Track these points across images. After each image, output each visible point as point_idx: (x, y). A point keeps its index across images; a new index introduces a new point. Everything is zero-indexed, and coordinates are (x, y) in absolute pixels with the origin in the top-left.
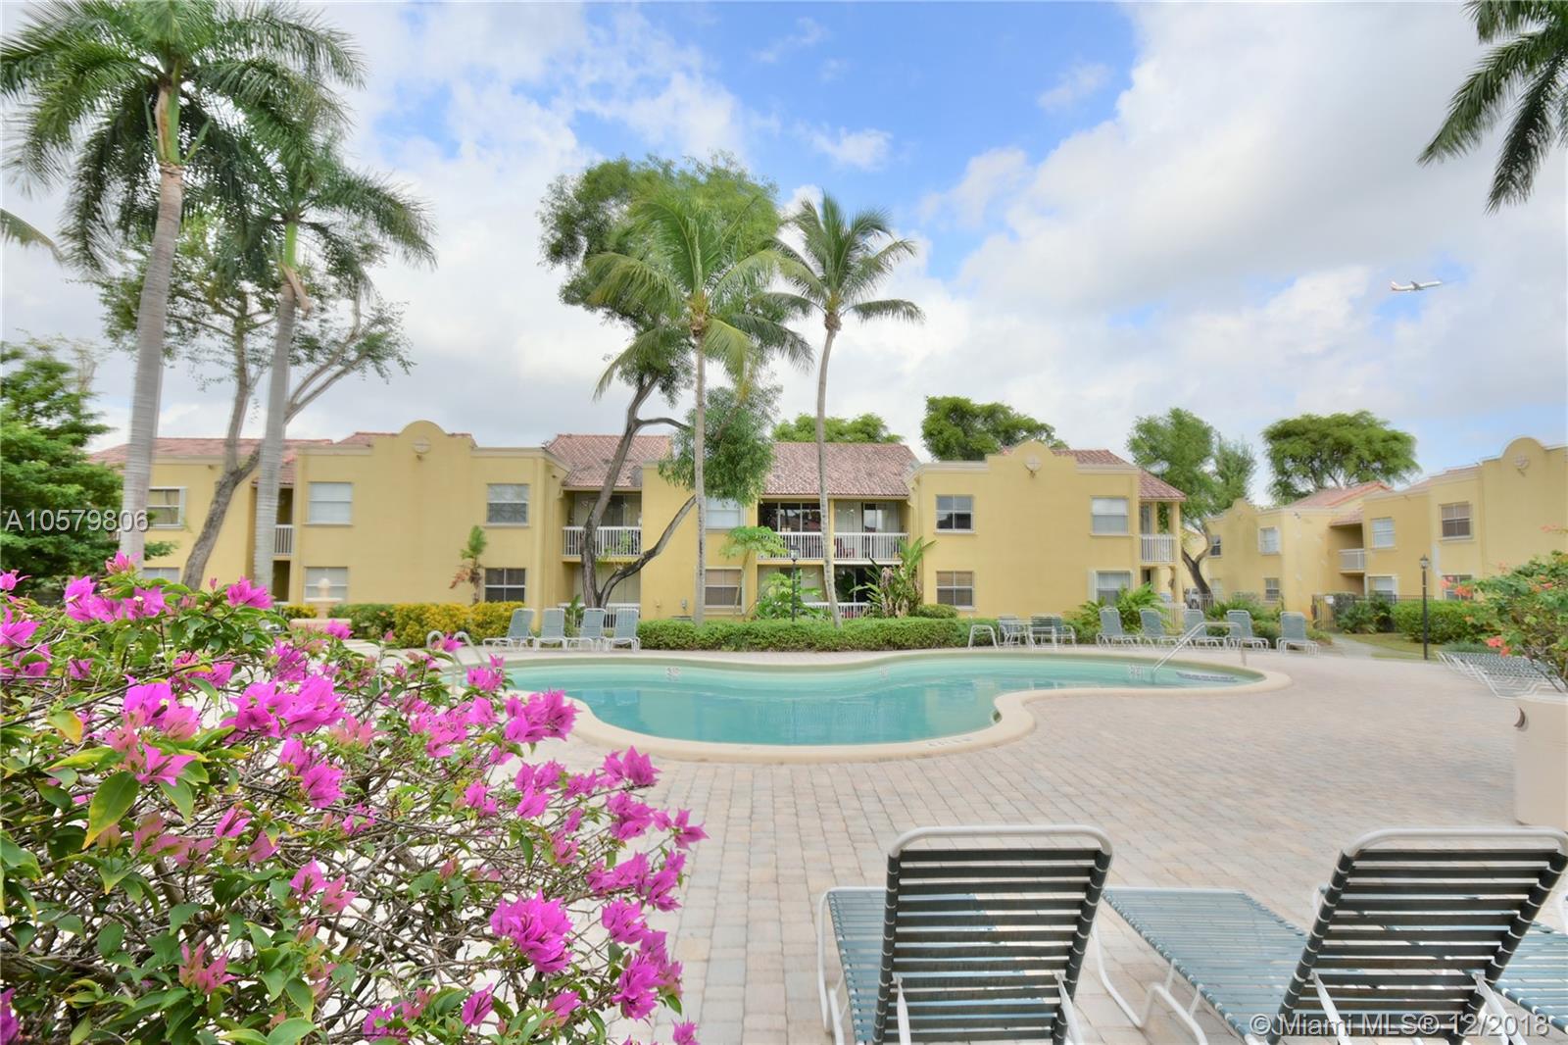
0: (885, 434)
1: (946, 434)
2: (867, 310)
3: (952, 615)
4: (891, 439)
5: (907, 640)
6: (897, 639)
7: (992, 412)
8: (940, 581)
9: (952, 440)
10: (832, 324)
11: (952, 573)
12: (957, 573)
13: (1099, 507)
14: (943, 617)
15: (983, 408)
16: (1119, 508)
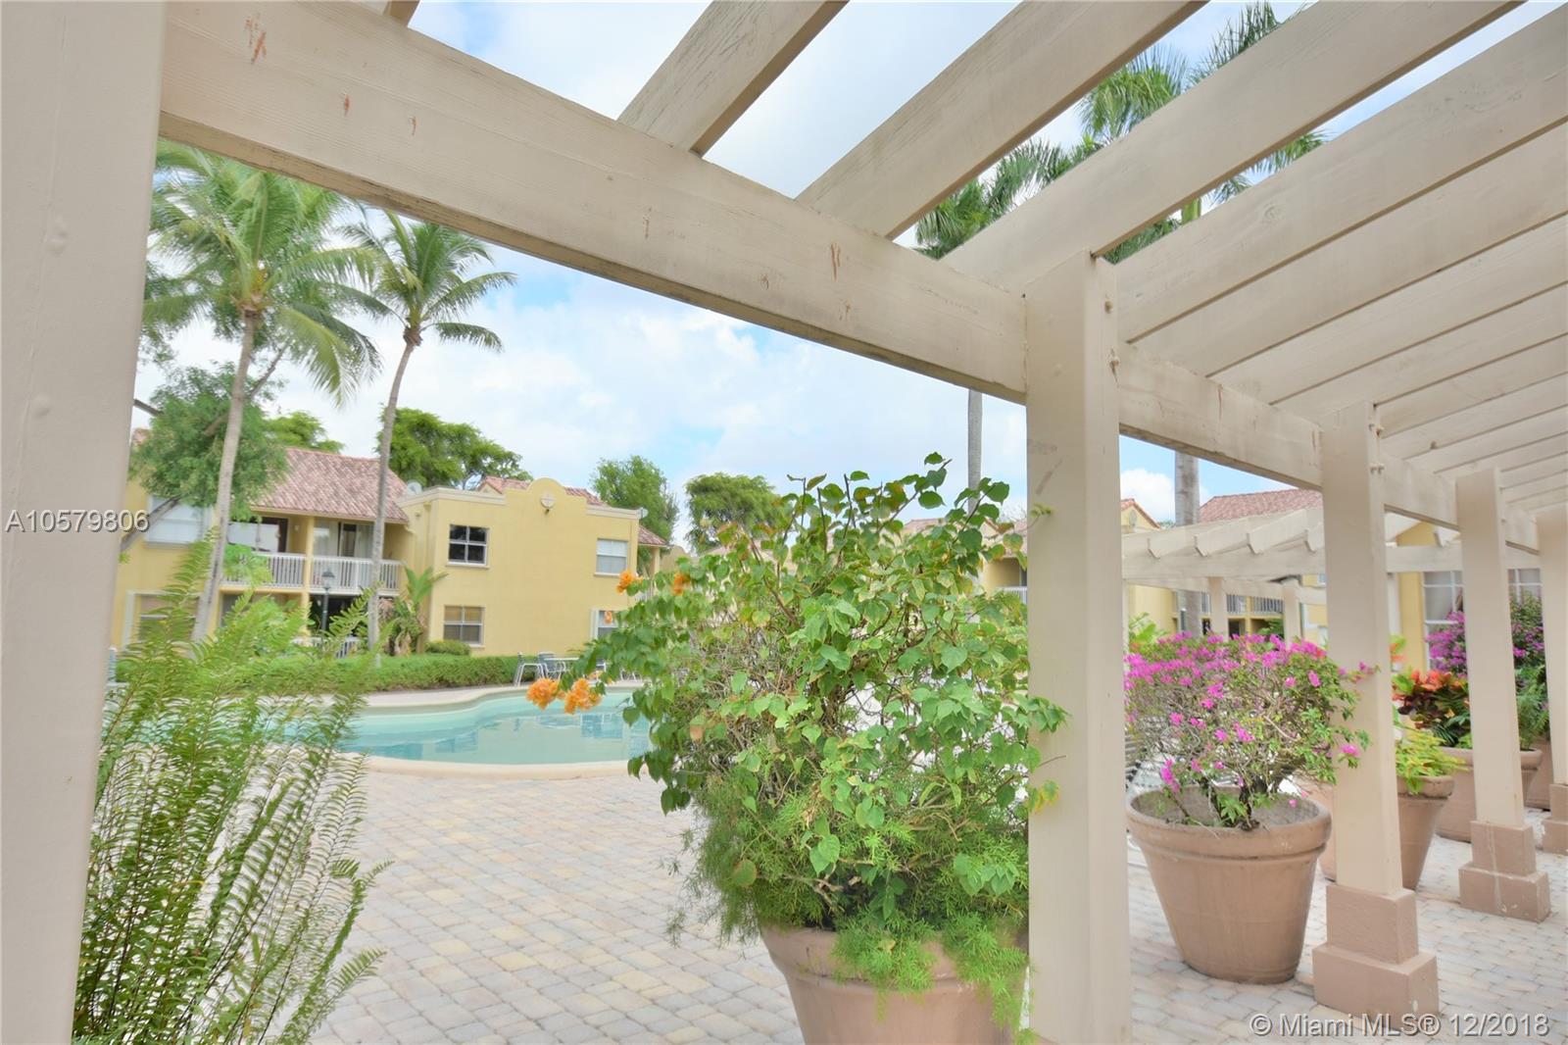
0: (320, 439)
1: (411, 451)
2: (452, 330)
3: (467, 652)
4: (331, 446)
5: (458, 678)
6: (449, 677)
7: (461, 434)
8: (447, 617)
9: (418, 460)
10: (412, 337)
11: (460, 608)
12: (467, 608)
13: (604, 549)
14: (458, 654)
15: (450, 427)
16: (619, 551)
